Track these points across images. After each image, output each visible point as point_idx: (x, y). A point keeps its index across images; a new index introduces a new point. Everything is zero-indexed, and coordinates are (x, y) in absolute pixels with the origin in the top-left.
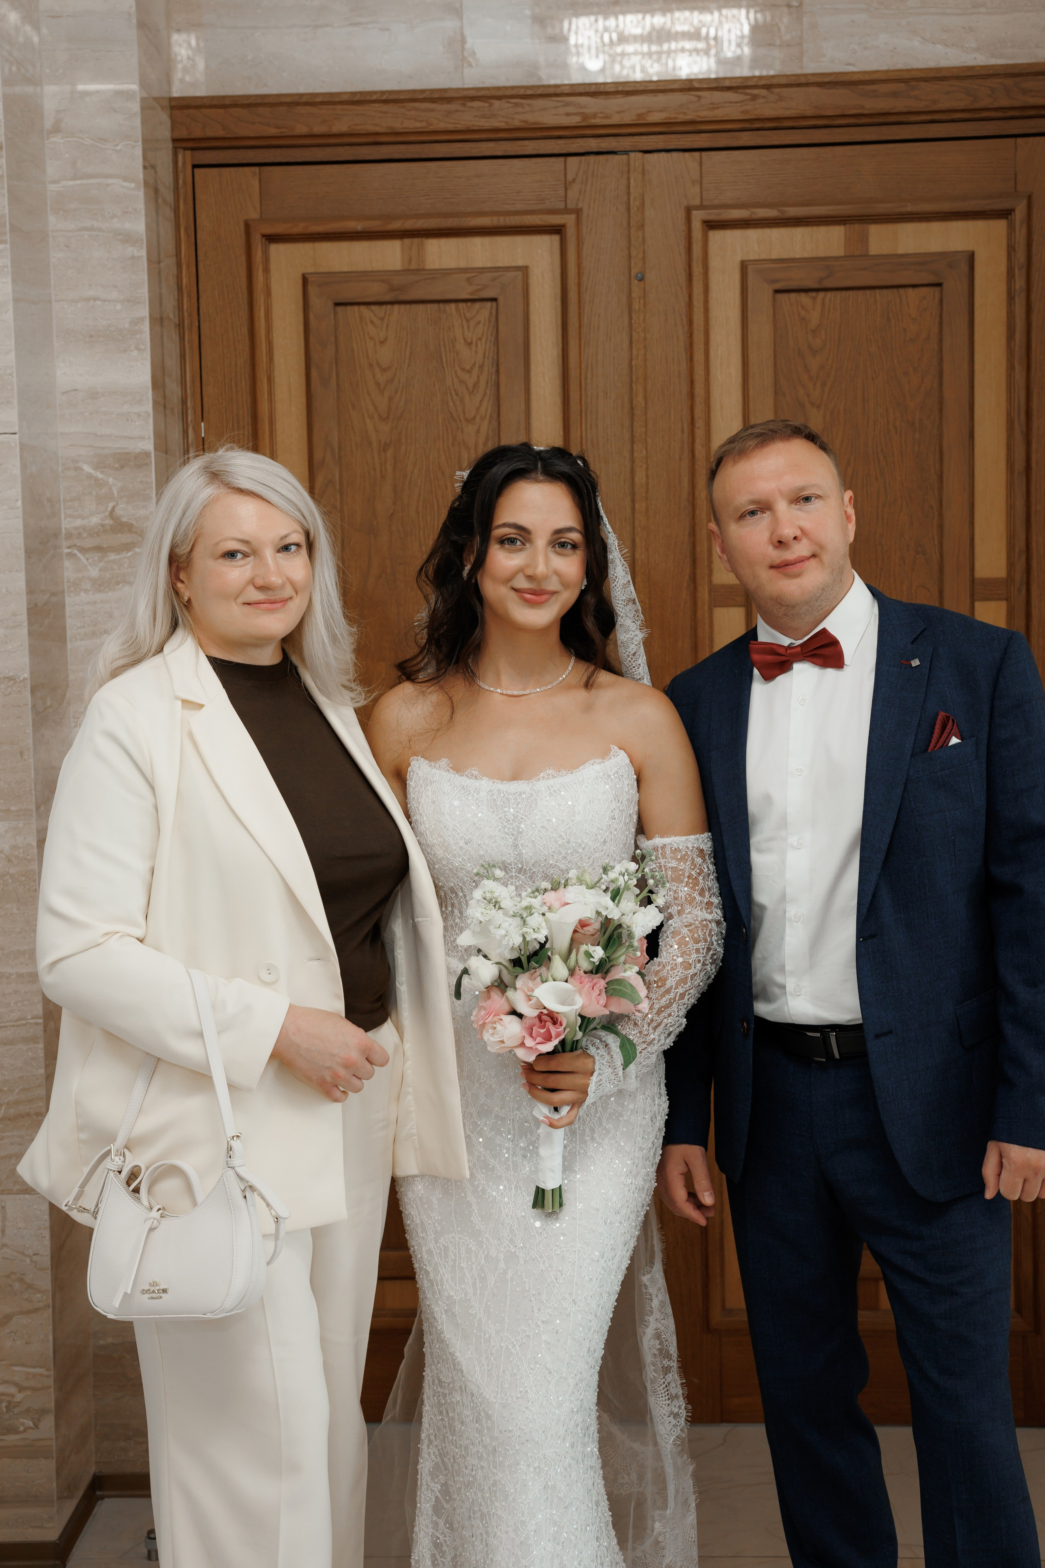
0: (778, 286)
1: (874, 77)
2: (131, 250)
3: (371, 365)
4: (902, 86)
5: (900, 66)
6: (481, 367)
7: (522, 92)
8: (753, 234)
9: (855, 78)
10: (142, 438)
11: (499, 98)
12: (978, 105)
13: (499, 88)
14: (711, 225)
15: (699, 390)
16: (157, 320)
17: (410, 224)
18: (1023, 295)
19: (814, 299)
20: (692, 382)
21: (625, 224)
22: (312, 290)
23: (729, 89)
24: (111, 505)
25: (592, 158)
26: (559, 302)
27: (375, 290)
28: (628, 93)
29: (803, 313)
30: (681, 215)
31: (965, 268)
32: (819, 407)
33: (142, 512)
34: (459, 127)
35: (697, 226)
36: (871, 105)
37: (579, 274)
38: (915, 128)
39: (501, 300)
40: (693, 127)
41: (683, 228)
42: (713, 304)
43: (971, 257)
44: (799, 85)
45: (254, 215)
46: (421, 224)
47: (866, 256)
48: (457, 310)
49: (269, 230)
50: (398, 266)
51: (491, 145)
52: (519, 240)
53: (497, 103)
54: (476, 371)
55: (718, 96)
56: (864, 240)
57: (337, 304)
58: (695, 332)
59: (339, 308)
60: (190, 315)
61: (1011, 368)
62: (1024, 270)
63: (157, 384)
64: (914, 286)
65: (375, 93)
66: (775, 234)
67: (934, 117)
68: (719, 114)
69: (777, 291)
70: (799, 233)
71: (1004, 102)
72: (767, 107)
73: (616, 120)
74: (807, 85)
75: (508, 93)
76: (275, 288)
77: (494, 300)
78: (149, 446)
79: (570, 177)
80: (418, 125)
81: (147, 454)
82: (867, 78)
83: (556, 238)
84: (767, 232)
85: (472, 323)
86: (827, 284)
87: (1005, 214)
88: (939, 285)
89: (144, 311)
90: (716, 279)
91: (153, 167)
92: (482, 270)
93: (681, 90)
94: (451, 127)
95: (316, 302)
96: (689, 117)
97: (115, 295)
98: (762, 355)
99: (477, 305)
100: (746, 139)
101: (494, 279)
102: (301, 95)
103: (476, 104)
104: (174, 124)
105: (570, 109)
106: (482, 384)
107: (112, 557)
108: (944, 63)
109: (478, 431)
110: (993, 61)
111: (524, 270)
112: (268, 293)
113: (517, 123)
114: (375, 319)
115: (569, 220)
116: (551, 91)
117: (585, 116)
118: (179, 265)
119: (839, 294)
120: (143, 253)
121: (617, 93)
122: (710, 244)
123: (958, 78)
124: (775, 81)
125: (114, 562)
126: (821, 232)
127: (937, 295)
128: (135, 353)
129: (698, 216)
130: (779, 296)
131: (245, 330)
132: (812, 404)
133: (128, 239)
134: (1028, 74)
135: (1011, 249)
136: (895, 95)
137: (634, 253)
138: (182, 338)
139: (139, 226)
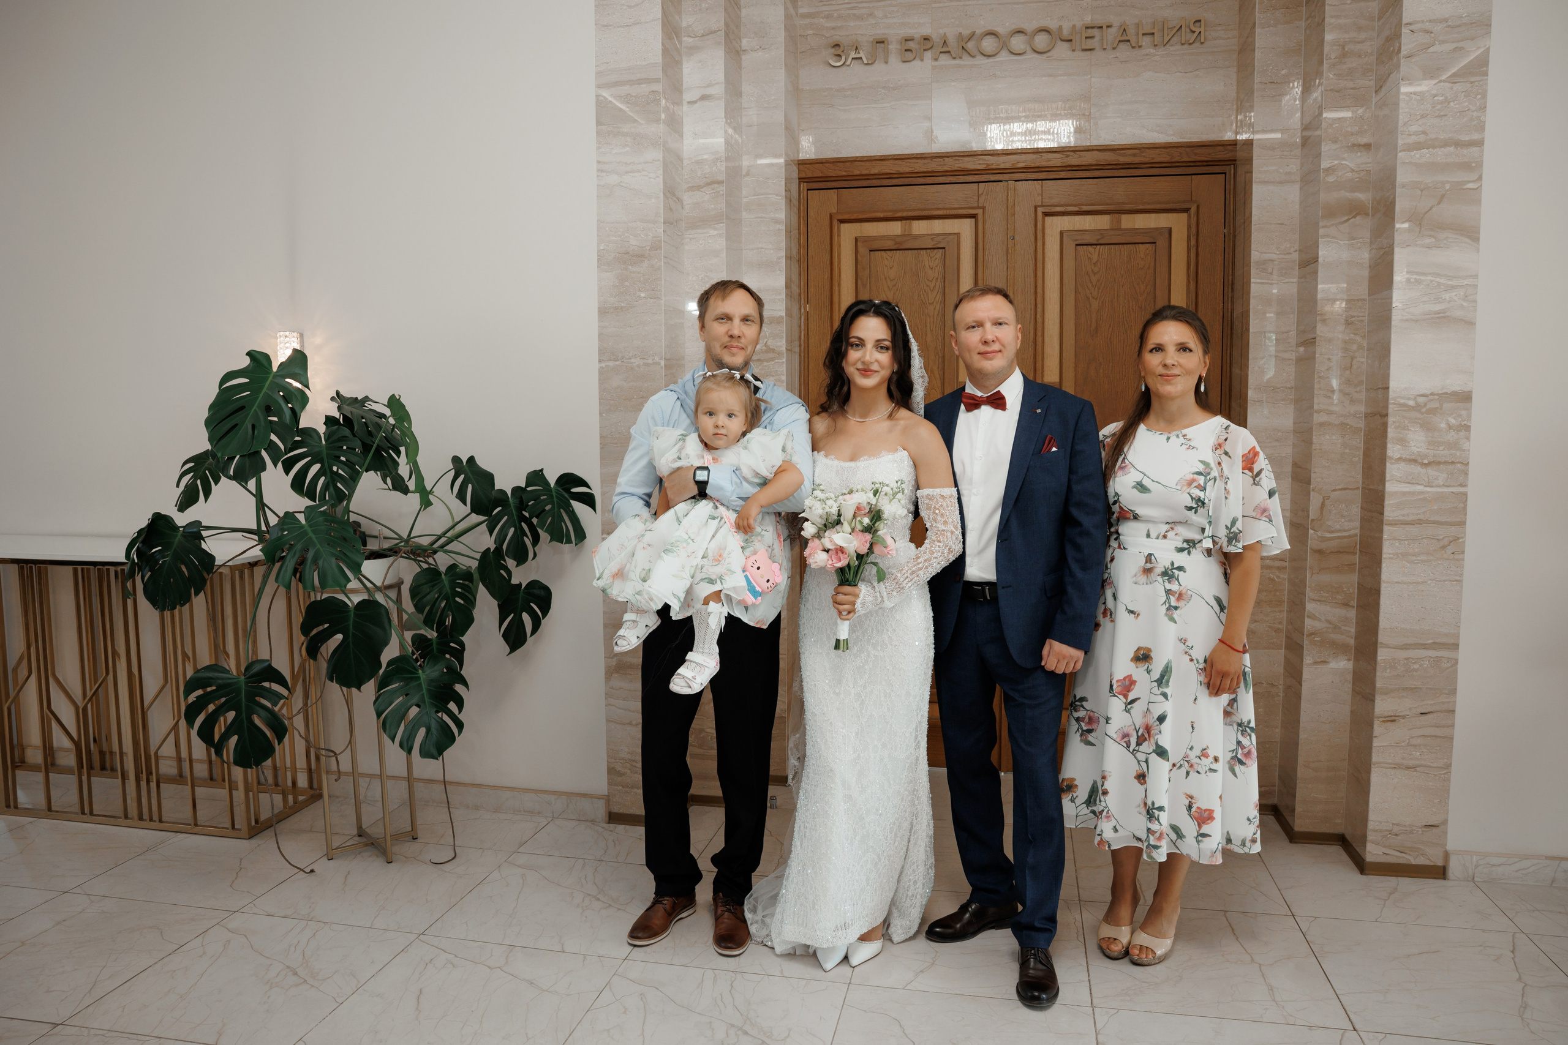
0: (1077, 243)
1: (1124, 147)
2: (779, 226)
3: (885, 278)
4: (1137, 151)
5: (1136, 142)
6: (937, 279)
7: (958, 154)
8: (1066, 218)
9: (1115, 147)
10: (780, 310)
11: (948, 157)
12: (1173, 160)
13: (948, 153)
14: (1046, 214)
15: (1039, 290)
16: (789, 258)
17: (905, 214)
18: (1195, 247)
19: (1095, 249)
20: (1036, 287)
21: (1006, 213)
22: (859, 244)
23: (1056, 152)
24: (765, 340)
25: (991, 184)
26: (974, 249)
27: (889, 244)
28: (1008, 154)
29: (1089, 255)
30: (1032, 209)
31: (1167, 235)
32: (1096, 299)
33: (779, 344)
34: (929, 170)
35: (1040, 214)
36: (1123, 160)
37: (984, 237)
38: (1144, 170)
39: (947, 248)
40: (1038, 169)
41: (1033, 215)
42: (1046, 250)
43: (1170, 230)
44: (1089, 150)
45: (834, 211)
46: (910, 214)
47: (1120, 229)
48: (926, 253)
49: (841, 217)
50: (900, 234)
51: (944, 178)
52: (956, 221)
53: (947, 159)
54: (934, 281)
55: (1050, 156)
56: (1119, 222)
57: (871, 251)
58: (1038, 264)
59: (872, 252)
60: (804, 256)
61: (1188, 282)
62: (1195, 237)
63: (788, 286)
64: (1142, 243)
65: (891, 155)
66: (1077, 218)
67: (1152, 165)
68: (1051, 163)
69: (1077, 245)
70: (1088, 218)
71: (1186, 159)
72: (1074, 160)
73: (1002, 166)
74: (1093, 150)
75: (952, 154)
76: (843, 244)
77: (944, 248)
78: (783, 314)
79: (980, 193)
80: (910, 169)
81: (782, 317)
82: (1121, 147)
83: (973, 220)
84: (1073, 217)
85: (933, 259)
86: (1101, 242)
87: (1186, 210)
88: (1155, 243)
89: (783, 254)
90: (1048, 239)
91: (790, 191)
92: (939, 235)
93: (1033, 153)
94: (925, 170)
95: (861, 249)
96: (1036, 165)
97: (770, 246)
98: (1069, 275)
99: (936, 251)
100: (1063, 175)
101: (944, 239)
102: (857, 157)
103: (937, 160)
104: (800, 171)
105: (981, 162)
106: (937, 287)
107: (765, 364)
108: (1157, 141)
109: (935, 309)
110: (1181, 140)
111: (958, 234)
112: (840, 246)
113: (956, 168)
114: (888, 257)
115: (979, 212)
116: (972, 153)
117: (988, 165)
118: (800, 233)
119: (1107, 246)
120: (784, 228)
121: (1003, 154)
122: (1046, 223)
123: (1164, 148)
124: (1077, 149)
125: (766, 366)
126: (1099, 218)
127: (1154, 248)
128: (778, 272)
129: (1040, 210)
130: (1078, 247)
131: (828, 263)
132: (1093, 298)
133: (777, 221)
134: (1198, 146)
135: (1189, 227)
136: (1134, 155)
137: (1010, 227)
138: (800, 267)
139: (782, 215)
